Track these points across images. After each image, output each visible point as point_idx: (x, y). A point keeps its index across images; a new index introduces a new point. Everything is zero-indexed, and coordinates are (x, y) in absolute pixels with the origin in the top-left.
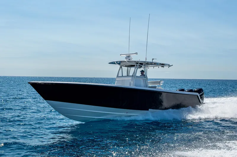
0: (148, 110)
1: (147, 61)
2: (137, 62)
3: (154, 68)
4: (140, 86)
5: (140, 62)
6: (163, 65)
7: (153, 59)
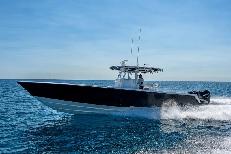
0: (129, 107)
1: (138, 66)
2: (127, 67)
3: (155, 73)
4: (130, 88)
5: (129, 68)
6: (155, 70)
7: (144, 65)
